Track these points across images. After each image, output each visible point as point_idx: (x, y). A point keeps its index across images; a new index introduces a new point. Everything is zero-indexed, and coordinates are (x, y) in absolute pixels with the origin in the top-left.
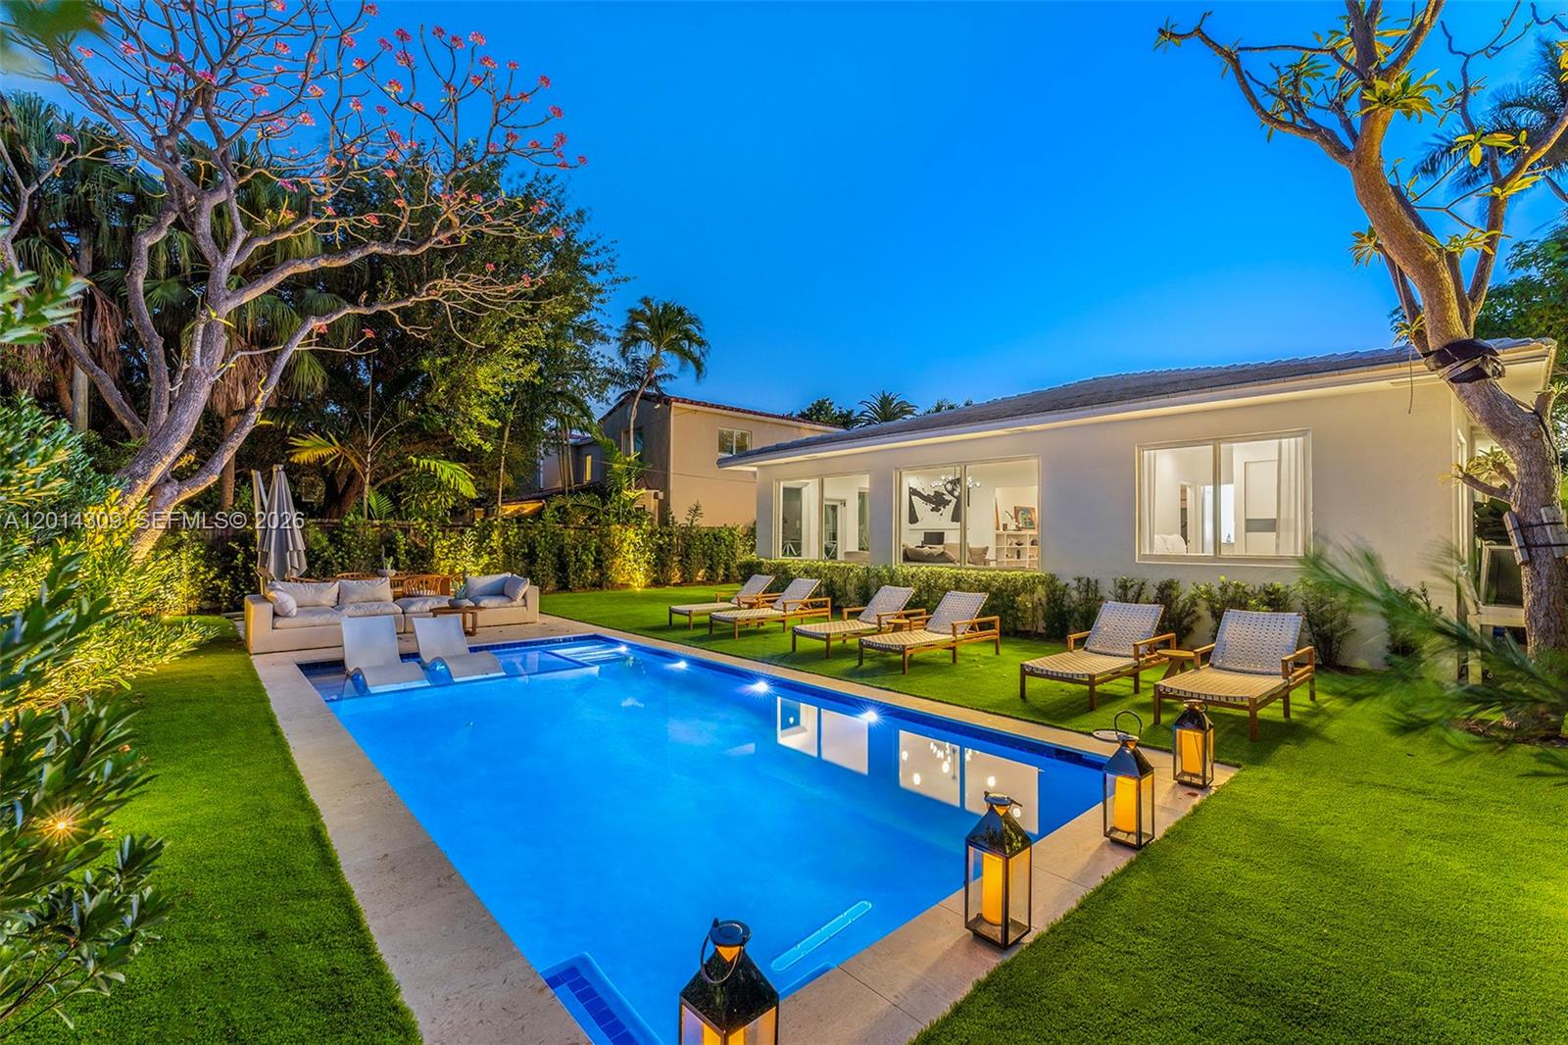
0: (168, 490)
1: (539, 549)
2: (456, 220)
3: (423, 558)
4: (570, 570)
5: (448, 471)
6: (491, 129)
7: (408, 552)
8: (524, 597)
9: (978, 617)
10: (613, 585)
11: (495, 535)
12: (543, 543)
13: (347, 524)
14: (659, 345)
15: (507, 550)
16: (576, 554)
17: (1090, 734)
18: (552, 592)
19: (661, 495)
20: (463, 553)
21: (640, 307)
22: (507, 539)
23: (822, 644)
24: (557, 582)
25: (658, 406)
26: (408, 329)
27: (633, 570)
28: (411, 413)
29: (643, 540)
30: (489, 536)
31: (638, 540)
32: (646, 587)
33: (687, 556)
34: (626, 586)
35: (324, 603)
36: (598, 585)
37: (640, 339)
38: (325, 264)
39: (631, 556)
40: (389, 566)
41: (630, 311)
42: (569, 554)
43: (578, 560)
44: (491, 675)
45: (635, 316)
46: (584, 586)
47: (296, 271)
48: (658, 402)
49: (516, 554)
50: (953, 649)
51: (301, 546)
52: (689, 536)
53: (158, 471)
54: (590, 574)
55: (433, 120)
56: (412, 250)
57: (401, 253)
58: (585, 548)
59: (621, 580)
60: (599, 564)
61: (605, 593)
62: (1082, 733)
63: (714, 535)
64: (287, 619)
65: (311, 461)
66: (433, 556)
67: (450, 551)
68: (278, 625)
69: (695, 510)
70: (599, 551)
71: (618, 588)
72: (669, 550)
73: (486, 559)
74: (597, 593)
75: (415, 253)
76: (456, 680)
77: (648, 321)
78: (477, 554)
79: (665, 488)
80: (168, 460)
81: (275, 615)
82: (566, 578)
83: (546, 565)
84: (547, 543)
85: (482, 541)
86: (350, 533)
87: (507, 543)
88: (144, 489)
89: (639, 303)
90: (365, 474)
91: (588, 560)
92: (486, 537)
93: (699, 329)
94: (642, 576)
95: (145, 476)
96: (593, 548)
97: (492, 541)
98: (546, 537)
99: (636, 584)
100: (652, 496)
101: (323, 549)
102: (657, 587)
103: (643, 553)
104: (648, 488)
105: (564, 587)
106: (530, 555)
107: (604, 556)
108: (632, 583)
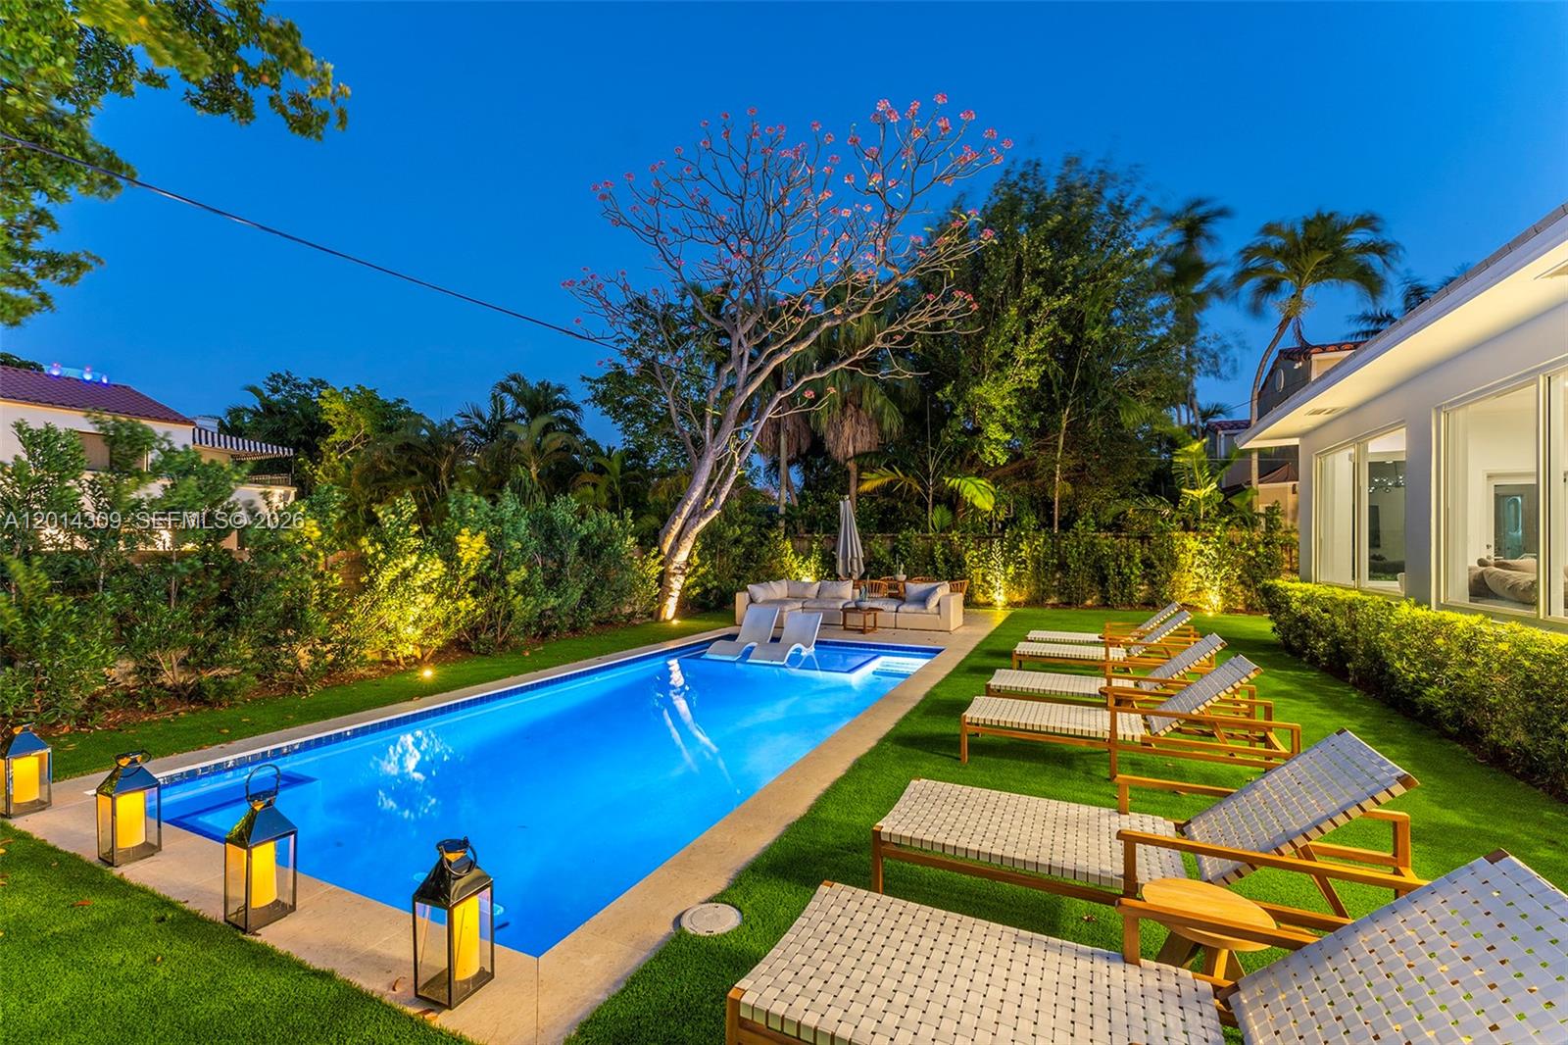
0: (691, 521)
1: (1070, 560)
3: (959, 567)
4: (1110, 585)
5: (970, 486)
7: (946, 561)
8: (938, 605)
11: (1024, 546)
14: (1300, 278)
15: (1037, 561)
16: (1118, 566)
18: (1090, 607)
20: (993, 562)
21: (1258, 241)
22: (1035, 549)
24: (1100, 597)
25: (1300, 364)
27: (1204, 587)
29: (1217, 550)
30: (1016, 547)
31: (1208, 550)
36: (1149, 604)
39: (1199, 571)
42: (1108, 566)
43: (1119, 574)
46: (1131, 605)
48: (1300, 359)
49: (1046, 564)
53: (686, 510)
54: (1140, 587)
56: (860, 312)
58: (1129, 558)
59: (1182, 602)
60: (1150, 580)
65: (870, 490)
66: (966, 563)
67: (980, 561)
70: (1148, 564)
73: (1011, 569)
75: (863, 313)
77: (1277, 253)
78: (1006, 565)
80: (691, 504)
81: (752, 601)
82: (1108, 593)
83: (1082, 579)
84: (1079, 554)
85: (1010, 551)
86: (905, 545)
87: (1036, 553)
88: (679, 522)
89: (1258, 235)
90: (928, 495)
91: (1132, 573)
92: (1014, 547)
93: (1374, 230)
94: (1218, 598)
95: (681, 513)
96: (1137, 561)
97: (1021, 551)
98: (1078, 547)
99: (1206, 607)
100: (1290, 490)
101: (883, 557)
102: (1249, 614)
103: (1218, 567)
104: (1286, 480)
105: (1105, 603)
106: (1062, 566)
107: (1159, 566)
108: (1200, 605)
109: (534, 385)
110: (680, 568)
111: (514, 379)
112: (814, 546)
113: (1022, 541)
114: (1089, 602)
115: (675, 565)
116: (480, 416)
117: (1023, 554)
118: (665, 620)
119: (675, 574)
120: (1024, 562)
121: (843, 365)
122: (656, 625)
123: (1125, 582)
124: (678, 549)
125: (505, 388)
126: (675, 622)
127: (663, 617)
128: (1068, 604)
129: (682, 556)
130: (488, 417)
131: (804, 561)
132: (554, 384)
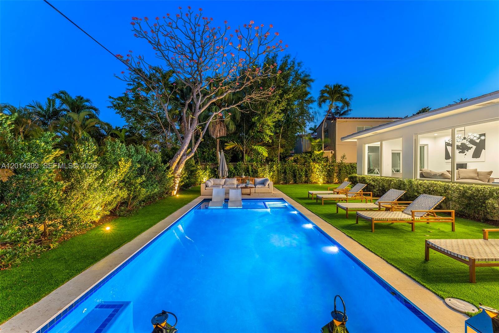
0: (184, 157)
1: (287, 171)
2: (251, 78)
3: (256, 173)
4: (297, 177)
5: (261, 149)
6: (259, 47)
7: (252, 171)
8: (268, 185)
9: (434, 209)
10: (311, 183)
11: (274, 167)
12: (288, 169)
13: (238, 164)
14: (333, 100)
15: (278, 171)
16: (299, 172)
17: (442, 298)
18: (292, 184)
19: (333, 152)
20: (266, 171)
21: (324, 89)
22: (278, 168)
23: (344, 212)
24: (294, 181)
25: (332, 121)
26: (242, 111)
27: (319, 177)
28: (253, 134)
29: (322, 168)
30: (273, 167)
31: (320, 168)
32: (324, 183)
33: (340, 174)
34: (315, 183)
35: (221, 184)
36: (306, 182)
37: (326, 99)
38: (218, 98)
39: (318, 173)
40: (243, 175)
41: (321, 91)
42: (296, 172)
43: (299, 174)
44: (238, 207)
45: (322, 92)
46: (302, 183)
47: (212, 102)
48: (332, 120)
49: (280, 172)
50: (412, 224)
51: (227, 169)
52: (341, 167)
53: (182, 153)
54: (304, 178)
55: (245, 51)
56: (239, 89)
57: (236, 91)
58: (302, 170)
59: (314, 181)
60: (306, 176)
61: (309, 185)
62: (438, 295)
63: (351, 166)
64: (208, 188)
65: (229, 149)
66: (258, 172)
67: (262, 171)
68: (206, 189)
69: (343, 157)
70: (306, 172)
71: (313, 183)
72: (333, 171)
73: (271, 174)
74: (306, 185)
75: (240, 90)
76: (229, 208)
77: (328, 93)
78: (270, 172)
79: (335, 150)
80: (184, 150)
81: (206, 186)
82: (296, 179)
83: (289, 176)
84: (289, 169)
85: (271, 168)
86: (239, 166)
87: (278, 169)
88: (179, 157)
89: (324, 87)
90: (244, 151)
91: (303, 174)
92: (271, 167)
93: (348, 91)
94: (322, 180)
95: (179, 154)
96: (304, 170)
97: (273, 168)
98: (289, 167)
99: (319, 183)
100: (330, 153)
101: (233, 170)
102: (328, 184)
103: (322, 172)
104: (329, 150)
105: (295, 182)
106: (285, 173)
107: (308, 173)
108: (318, 182)
109: (74, 97)
110: (179, 175)
111: (62, 93)
112: (208, 167)
113: (274, 165)
114: (291, 182)
115: (177, 174)
116: (40, 107)
117: (274, 169)
118: (174, 196)
119: (177, 178)
120: (274, 171)
121: (234, 106)
122: (171, 197)
123: (301, 176)
124: (179, 168)
125: (58, 96)
126: (178, 196)
127: (173, 194)
128: (286, 183)
129: (180, 170)
130: (45, 108)
131: (204, 172)
132: (85, 98)
